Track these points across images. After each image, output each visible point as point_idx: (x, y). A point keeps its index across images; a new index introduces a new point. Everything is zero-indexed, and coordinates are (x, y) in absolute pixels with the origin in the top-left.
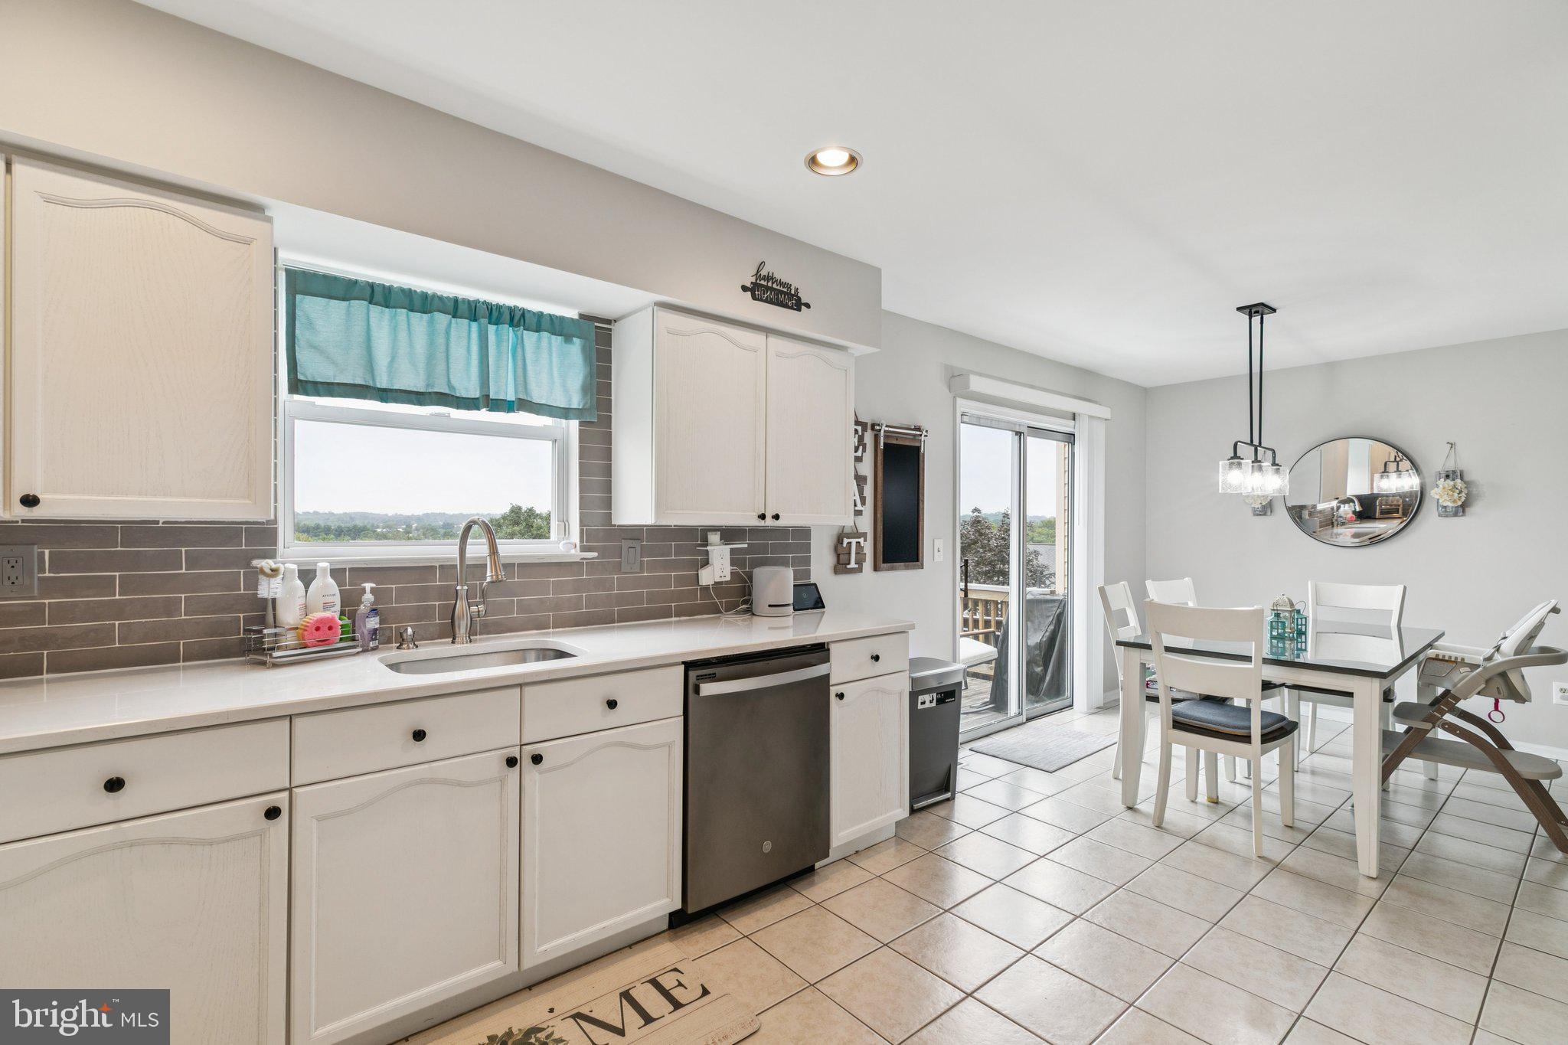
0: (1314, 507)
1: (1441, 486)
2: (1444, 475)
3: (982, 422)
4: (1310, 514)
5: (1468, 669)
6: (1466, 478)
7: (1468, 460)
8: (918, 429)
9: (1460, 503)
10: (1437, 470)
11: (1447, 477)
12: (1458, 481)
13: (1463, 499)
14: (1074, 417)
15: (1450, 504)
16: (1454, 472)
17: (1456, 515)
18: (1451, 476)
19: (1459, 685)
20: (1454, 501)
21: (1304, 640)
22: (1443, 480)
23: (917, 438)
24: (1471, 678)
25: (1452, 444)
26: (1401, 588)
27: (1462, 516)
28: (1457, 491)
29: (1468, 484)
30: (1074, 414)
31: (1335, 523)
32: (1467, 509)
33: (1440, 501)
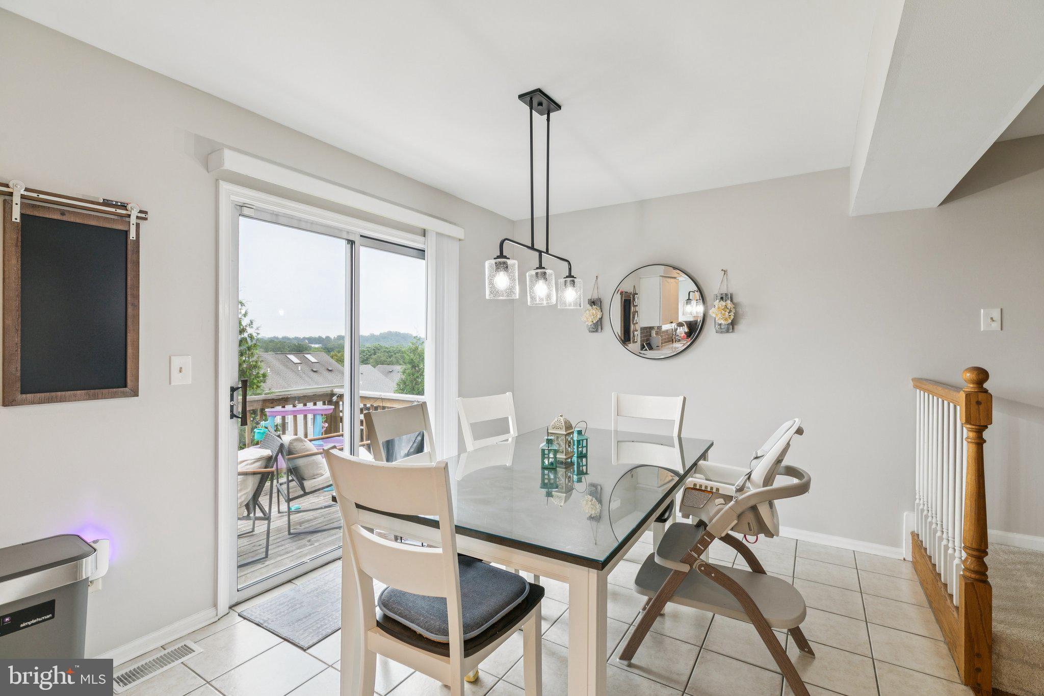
0: (659, 328)
1: (716, 306)
2: (719, 297)
3: (282, 220)
4: (657, 334)
5: (721, 501)
6: (735, 300)
7: (735, 286)
8: (124, 206)
9: (730, 321)
10: (716, 294)
11: (722, 298)
12: (729, 302)
13: (732, 317)
14: (424, 233)
15: (722, 322)
16: (726, 295)
17: (727, 331)
18: (724, 298)
19: (714, 521)
20: (726, 320)
21: (584, 463)
22: (718, 301)
23: (124, 219)
24: (726, 511)
25: (725, 271)
26: (682, 398)
27: (732, 332)
28: (728, 311)
29: (736, 305)
30: (425, 230)
31: (674, 340)
32: (735, 327)
33: (717, 319)
